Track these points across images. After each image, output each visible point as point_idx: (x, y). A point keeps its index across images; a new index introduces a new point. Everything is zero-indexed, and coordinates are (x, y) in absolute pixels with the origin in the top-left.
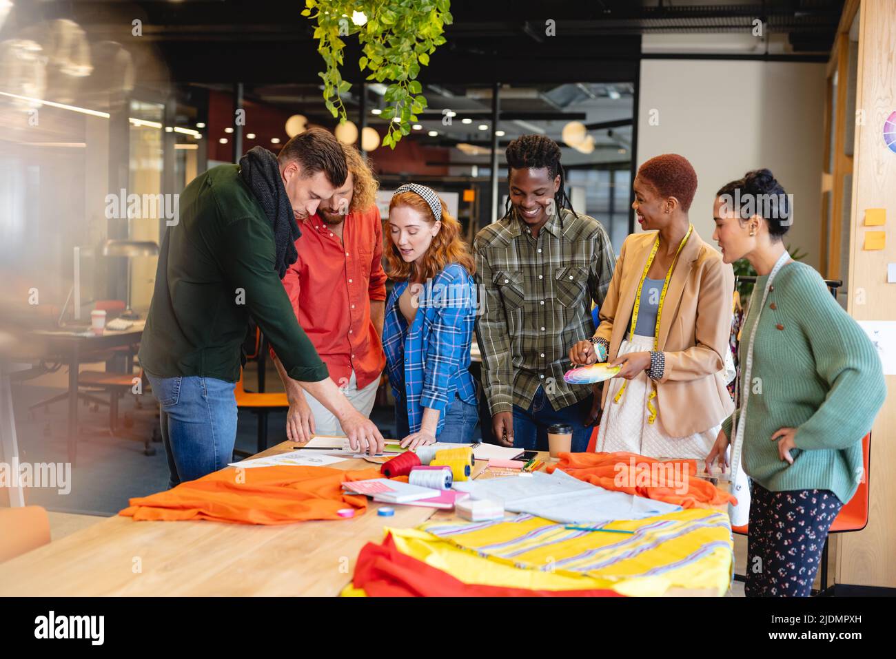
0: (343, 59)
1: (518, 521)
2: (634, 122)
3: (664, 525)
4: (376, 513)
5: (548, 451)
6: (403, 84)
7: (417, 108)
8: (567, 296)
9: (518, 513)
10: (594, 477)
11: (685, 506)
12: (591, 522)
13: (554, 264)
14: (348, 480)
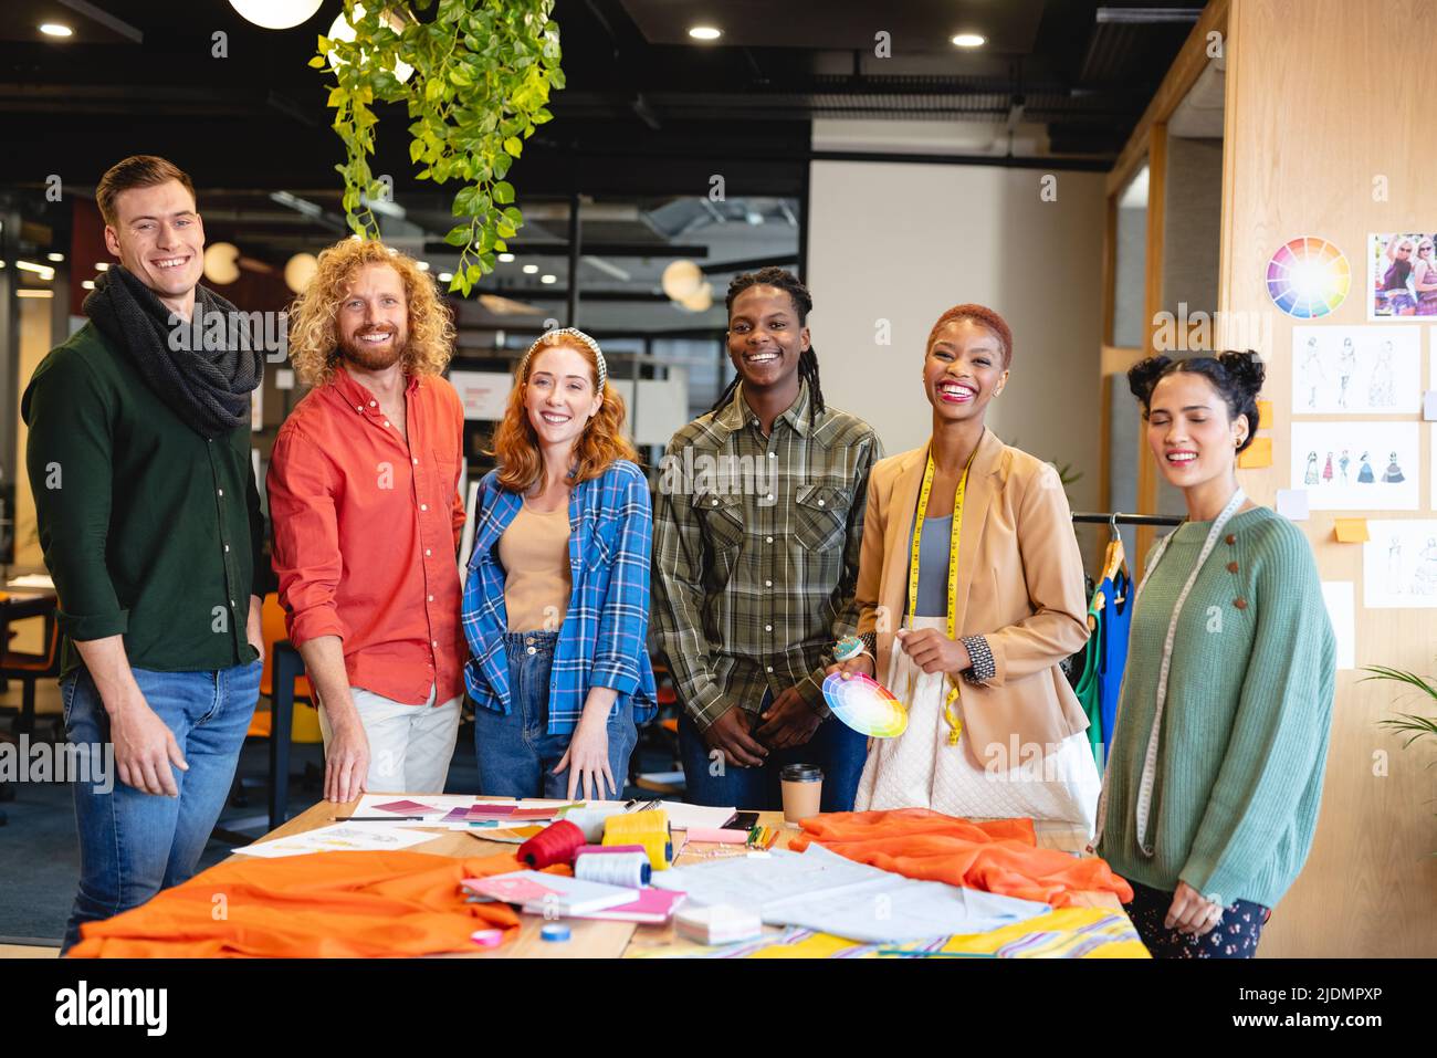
0: (374, 144)
1: (789, 941)
2: (801, 259)
3: (1040, 940)
4: (538, 934)
5: (782, 810)
6: (483, 187)
7: (506, 228)
8: (812, 533)
9: (781, 927)
10: (883, 857)
11: (1055, 904)
12: (916, 940)
13: (794, 479)
14: (468, 875)
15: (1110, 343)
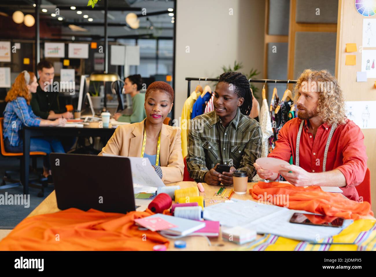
4: (174, 245)
9: (262, 235)
11: (354, 219)
15: (268, 33)
